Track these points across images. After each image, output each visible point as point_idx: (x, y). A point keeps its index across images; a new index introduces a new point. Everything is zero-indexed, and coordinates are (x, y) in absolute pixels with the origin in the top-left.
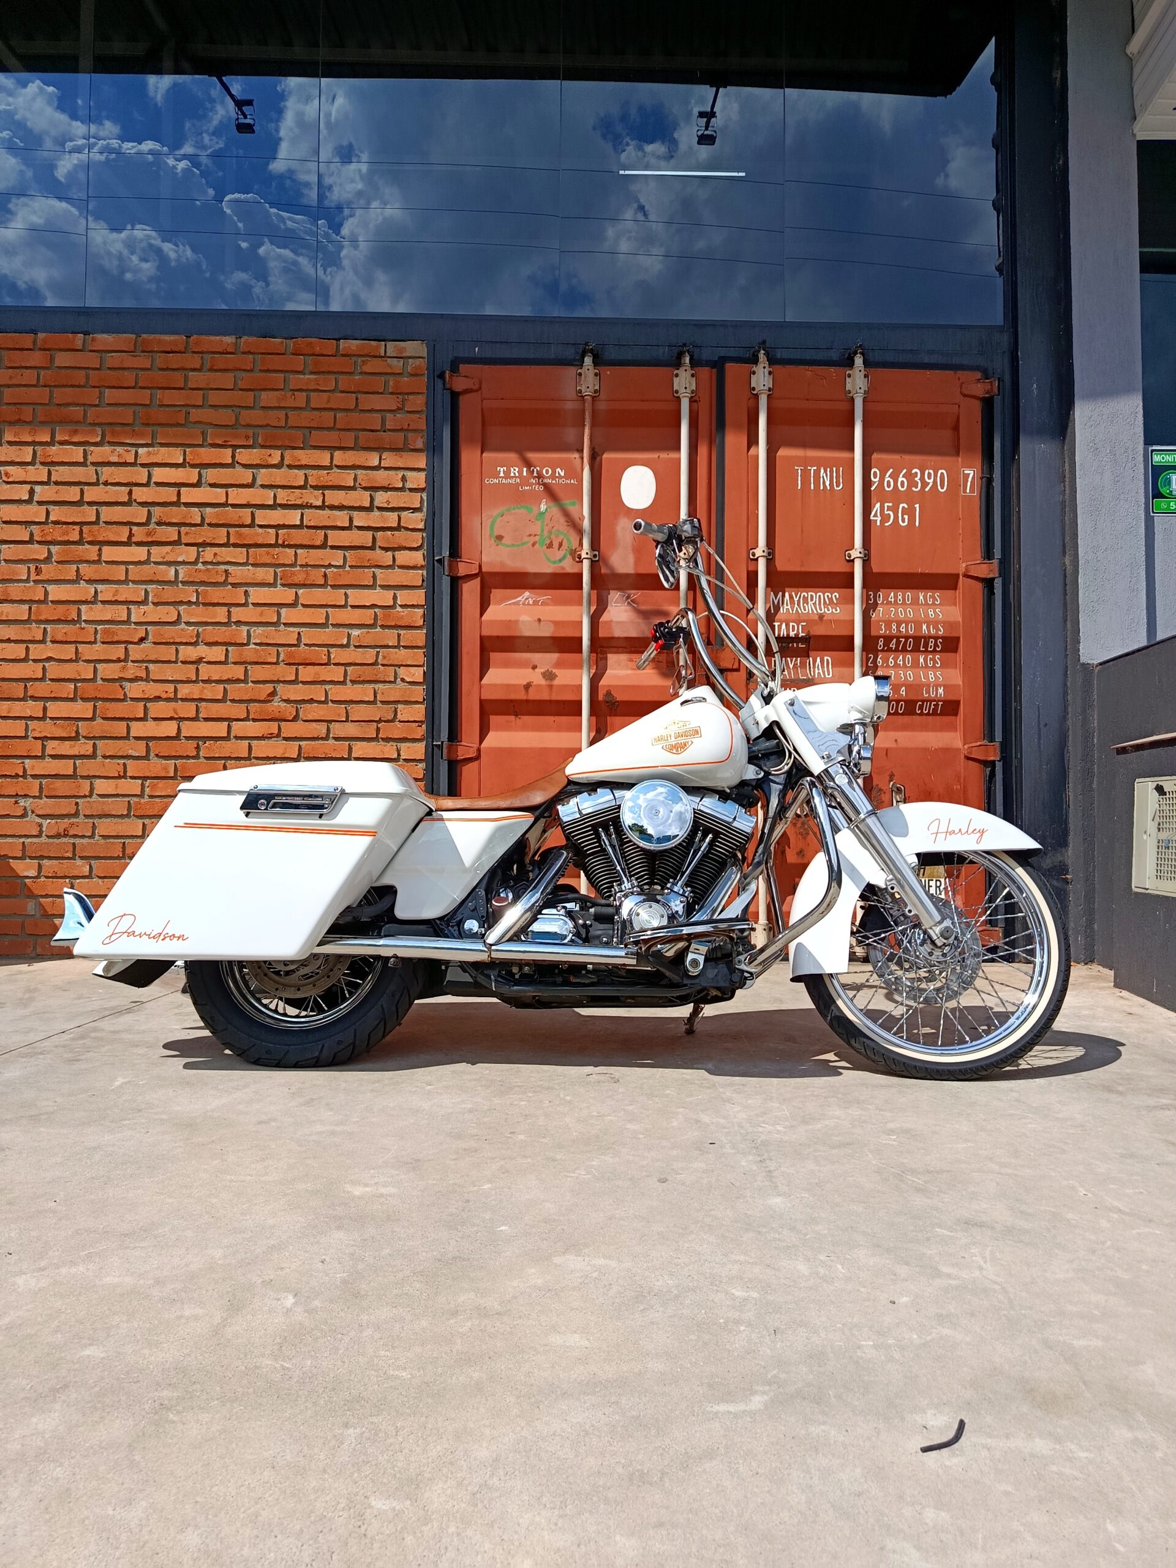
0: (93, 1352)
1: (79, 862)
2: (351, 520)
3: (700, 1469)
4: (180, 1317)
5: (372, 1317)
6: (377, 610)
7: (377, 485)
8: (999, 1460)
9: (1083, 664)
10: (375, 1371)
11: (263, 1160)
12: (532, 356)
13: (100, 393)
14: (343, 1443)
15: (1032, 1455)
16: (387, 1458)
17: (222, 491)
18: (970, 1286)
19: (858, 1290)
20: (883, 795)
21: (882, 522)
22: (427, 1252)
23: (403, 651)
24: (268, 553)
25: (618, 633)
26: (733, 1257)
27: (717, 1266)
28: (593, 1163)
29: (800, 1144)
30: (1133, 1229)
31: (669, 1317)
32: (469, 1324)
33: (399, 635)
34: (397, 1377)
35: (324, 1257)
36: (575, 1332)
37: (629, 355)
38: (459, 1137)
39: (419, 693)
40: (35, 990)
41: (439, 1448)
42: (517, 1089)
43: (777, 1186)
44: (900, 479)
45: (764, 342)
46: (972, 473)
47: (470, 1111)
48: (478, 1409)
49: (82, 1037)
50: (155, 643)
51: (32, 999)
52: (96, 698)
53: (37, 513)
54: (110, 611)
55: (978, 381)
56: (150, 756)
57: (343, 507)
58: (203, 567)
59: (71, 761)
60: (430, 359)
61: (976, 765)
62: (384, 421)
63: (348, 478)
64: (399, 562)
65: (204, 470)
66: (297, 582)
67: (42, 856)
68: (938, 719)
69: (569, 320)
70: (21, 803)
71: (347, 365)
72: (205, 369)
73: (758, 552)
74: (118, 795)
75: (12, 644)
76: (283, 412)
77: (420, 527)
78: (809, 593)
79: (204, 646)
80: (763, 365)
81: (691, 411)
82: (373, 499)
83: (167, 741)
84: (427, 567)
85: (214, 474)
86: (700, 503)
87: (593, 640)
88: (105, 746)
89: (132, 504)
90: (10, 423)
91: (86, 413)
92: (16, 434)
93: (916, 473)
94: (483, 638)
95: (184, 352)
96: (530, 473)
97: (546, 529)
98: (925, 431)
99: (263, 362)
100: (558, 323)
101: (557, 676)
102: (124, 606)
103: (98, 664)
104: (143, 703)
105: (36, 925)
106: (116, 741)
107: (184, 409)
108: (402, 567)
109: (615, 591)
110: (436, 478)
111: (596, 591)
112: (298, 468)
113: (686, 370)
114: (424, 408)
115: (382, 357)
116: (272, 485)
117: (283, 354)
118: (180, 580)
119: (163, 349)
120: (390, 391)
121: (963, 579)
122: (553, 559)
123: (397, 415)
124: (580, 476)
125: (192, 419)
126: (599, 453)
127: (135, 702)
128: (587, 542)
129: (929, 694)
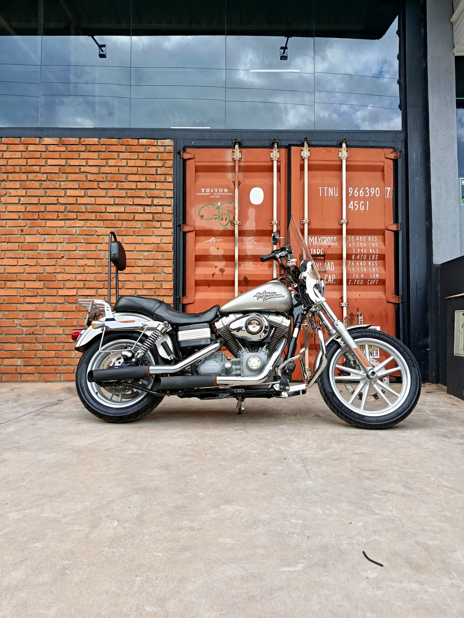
0: (38, 545)
1: (38, 345)
2: (144, 209)
3: (277, 595)
4: (72, 531)
5: (148, 531)
6: (154, 245)
7: (154, 196)
8: (397, 592)
9: (435, 264)
10: (149, 553)
11: (107, 465)
12: (215, 145)
13: (46, 161)
14: (135, 583)
15: (411, 590)
16: (152, 589)
17: (94, 199)
18: (386, 519)
19: (342, 520)
20: (354, 317)
21: (354, 208)
22: (170, 504)
23: (165, 261)
24: (112, 223)
25: (249, 253)
26: (292, 506)
27: (285, 510)
28: (237, 467)
29: (320, 459)
30: (453, 495)
31: (266, 531)
32: (186, 534)
33: (163, 255)
34: (157, 556)
35: (130, 506)
36: (228, 537)
37: (253, 144)
38: (184, 455)
39: (171, 277)
40: (21, 395)
41: (173, 585)
42: (208, 436)
43: (310, 477)
44: (361, 191)
45: (306, 138)
46: (389, 189)
47: (189, 445)
48: (189, 569)
49: (38, 415)
50: (67, 259)
51: (19, 399)
52: (45, 280)
53: (21, 208)
54: (50, 246)
55: (392, 152)
56: (66, 303)
57: (141, 205)
58: (86, 229)
59: (35, 305)
60: (175, 146)
61: (391, 305)
62: (157, 171)
63: (143, 193)
64: (163, 226)
65: (86, 191)
66: (123, 234)
67: (24, 342)
68: (376, 286)
69: (229, 130)
70: (16, 321)
71: (142, 149)
72: (87, 151)
73: (305, 221)
74: (53, 318)
75: (12, 259)
76: (117, 168)
77: (171, 212)
78: (325, 237)
79: (87, 260)
80: (306, 147)
81: (277, 166)
82: (152, 201)
83: (72, 297)
84: (174, 228)
85: (90, 192)
86: (281, 202)
87: (239, 256)
88: (48, 299)
89: (59, 204)
90: (11, 173)
91: (40, 169)
92: (13, 177)
93: (367, 189)
94: (196, 256)
95: (78, 145)
96: (214, 191)
97: (220, 213)
98: (371, 173)
99: (109, 148)
100: (225, 131)
101: (225, 270)
102: (55, 244)
103: (45, 267)
104: (63, 282)
105: (21, 369)
106: (52, 297)
107: (79, 167)
108: (164, 228)
109: (248, 237)
110: (177, 193)
111: (240, 237)
112: (123, 190)
113: (275, 149)
114: (173, 165)
115: (156, 146)
116: (113, 197)
117: (117, 145)
118: (77, 234)
119: (70, 143)
120: (159, 159)
121: (386, 231)
122: (223, 224)
123: (162, 169)
124: (234, 192)
125: (82, 171)
126: (241, 183)
127: (60, 282)
128: (237, 217)
129: (373, 277)
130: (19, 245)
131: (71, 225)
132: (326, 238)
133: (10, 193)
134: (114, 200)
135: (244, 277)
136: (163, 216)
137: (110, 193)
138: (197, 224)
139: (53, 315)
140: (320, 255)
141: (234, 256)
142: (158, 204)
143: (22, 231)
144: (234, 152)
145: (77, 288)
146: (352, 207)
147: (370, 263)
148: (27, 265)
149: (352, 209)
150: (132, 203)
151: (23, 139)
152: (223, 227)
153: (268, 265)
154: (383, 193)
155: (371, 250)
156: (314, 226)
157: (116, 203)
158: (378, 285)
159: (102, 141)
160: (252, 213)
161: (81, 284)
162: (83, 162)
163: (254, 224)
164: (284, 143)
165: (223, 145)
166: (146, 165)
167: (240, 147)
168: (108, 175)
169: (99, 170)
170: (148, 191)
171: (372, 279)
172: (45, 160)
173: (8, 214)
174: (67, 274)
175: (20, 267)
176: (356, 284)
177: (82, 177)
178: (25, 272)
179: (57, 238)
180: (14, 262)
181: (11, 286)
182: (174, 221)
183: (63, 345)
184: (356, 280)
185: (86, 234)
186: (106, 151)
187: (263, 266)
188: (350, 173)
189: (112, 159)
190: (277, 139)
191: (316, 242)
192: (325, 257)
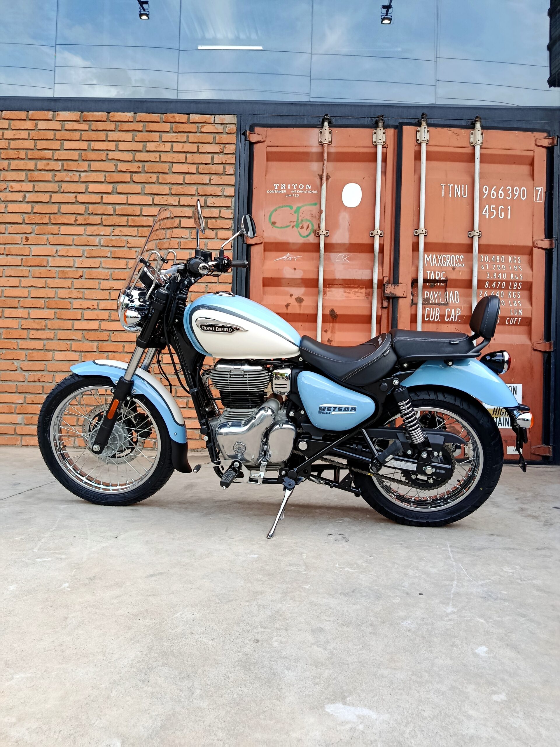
7: (208, 194)
12: (294, 123)
13: (61, 143)
21: (490, 216)
23: (221, 285)
25: (338, 276)
37: (348, 123)
45: (424, 114)
46: (540, 190)
50: (87, 279)
52: (56, 308)
53: (27, 208)
54: (64, 262)
55: (545, 138)
56: (84, 340)
57: (190, 206)
58: (114, 238)
59: (42, 342)
60: (238, 125)
61: (539, 355)
62: (212, 158)
63: (192, 190)
64: (219, 236)
65: (115, 185)
67: (26, 392)
68: (518, 327)
69: (315, 103)
70: (16, 364)
71: (192, 128)
72: (117, 130)
73: (420, 231)
74: (66, 360)
75: (12, 278)
76: (158, 154)
77: (231, 217)
78: (447, 255)
80: (424, 127)
81: (382, 152)
83: (93, 332)
85: (120, 188)
86: (386, 205)
87: (324, 280)
88: (61, 334)
89: (77, 203)
90: (13, 159)
91: (53, 154)
92: (17, 165)
93: (509, 189)
94: (264, 278)
95: (106, 121)
96: (292, 187)
97: (300, 218)
98: (514, 166)
99: (148, 126)
100: (309, 104)
101: (303, 300)
102: (72, 258)
103: (57, 290)
104: (81, 311)
105: (22, 429)
106: (66, 331)
107: (105, 152)
108: (221, 239)
109: (338, 253)
110: (240, 190)
111: (326, 253)
112: (165, 184)
113: (380, 130)
114: (235, 151)
115: (212, 123)
116: (151, 194)
117: (159, 122)
118: (102, 245)
119: (95, 120)
120: (216, 142)
121: (534, 249)
122: (303, 235)
123: (220, 155)
124: (320, 189)
125: (109, 158)
126: (331, 176)
127: (76, 311)
128: (323, 225)
129: (514, 313)
130: (22, 259)
131: (93, 233)
132: (448, 257)
133: (12, 187)
134: (153, 199)
135: (330, 309)
136: (220, 223)
137: (148, 189)
138: (266, 235)
139: (66, 355)
140: (439, 281)
141: (317, 280)
142: (212, 205)
143: (27, 239)
144: (321, 133)
145: (100, 320)
146: (487, 214)
147: (509, 294)
148: (33, 286)
149: (487, 217)
150: (177, 204)
151: (30, 112)
152: (302, 238)
153: (365, 293)
154: (532, 194)
155: (512, 276)
156: (432, 239)
157: (155, 203)
158: (520, 325)
159: (139, 116)
160: (344, 219)
161: (105, 315)
162: (112, 146)
163: (347, 235)
164: (391, 122)
165: (306, 122)
166: (198, 150)
167: (330, 127)
168: (146, 164)
169: (134, 157)
170: (200, 187)
171: (512, 317)
172: (60, 141)
173: (8, 216)
174: (86, 301)
175: (23, 289)
177: (110, 166)
178: (29, 297)
179: (73, 250)
180: (14, 282)
181: (10, 315)
182: (234, 230)
185: (113, 245)
186: (144, 130)
187: (357, 294)
188: (486, 165)
189: (151, 141)
190: (382, 116)
191: (434, 262)
192: (447, 283)
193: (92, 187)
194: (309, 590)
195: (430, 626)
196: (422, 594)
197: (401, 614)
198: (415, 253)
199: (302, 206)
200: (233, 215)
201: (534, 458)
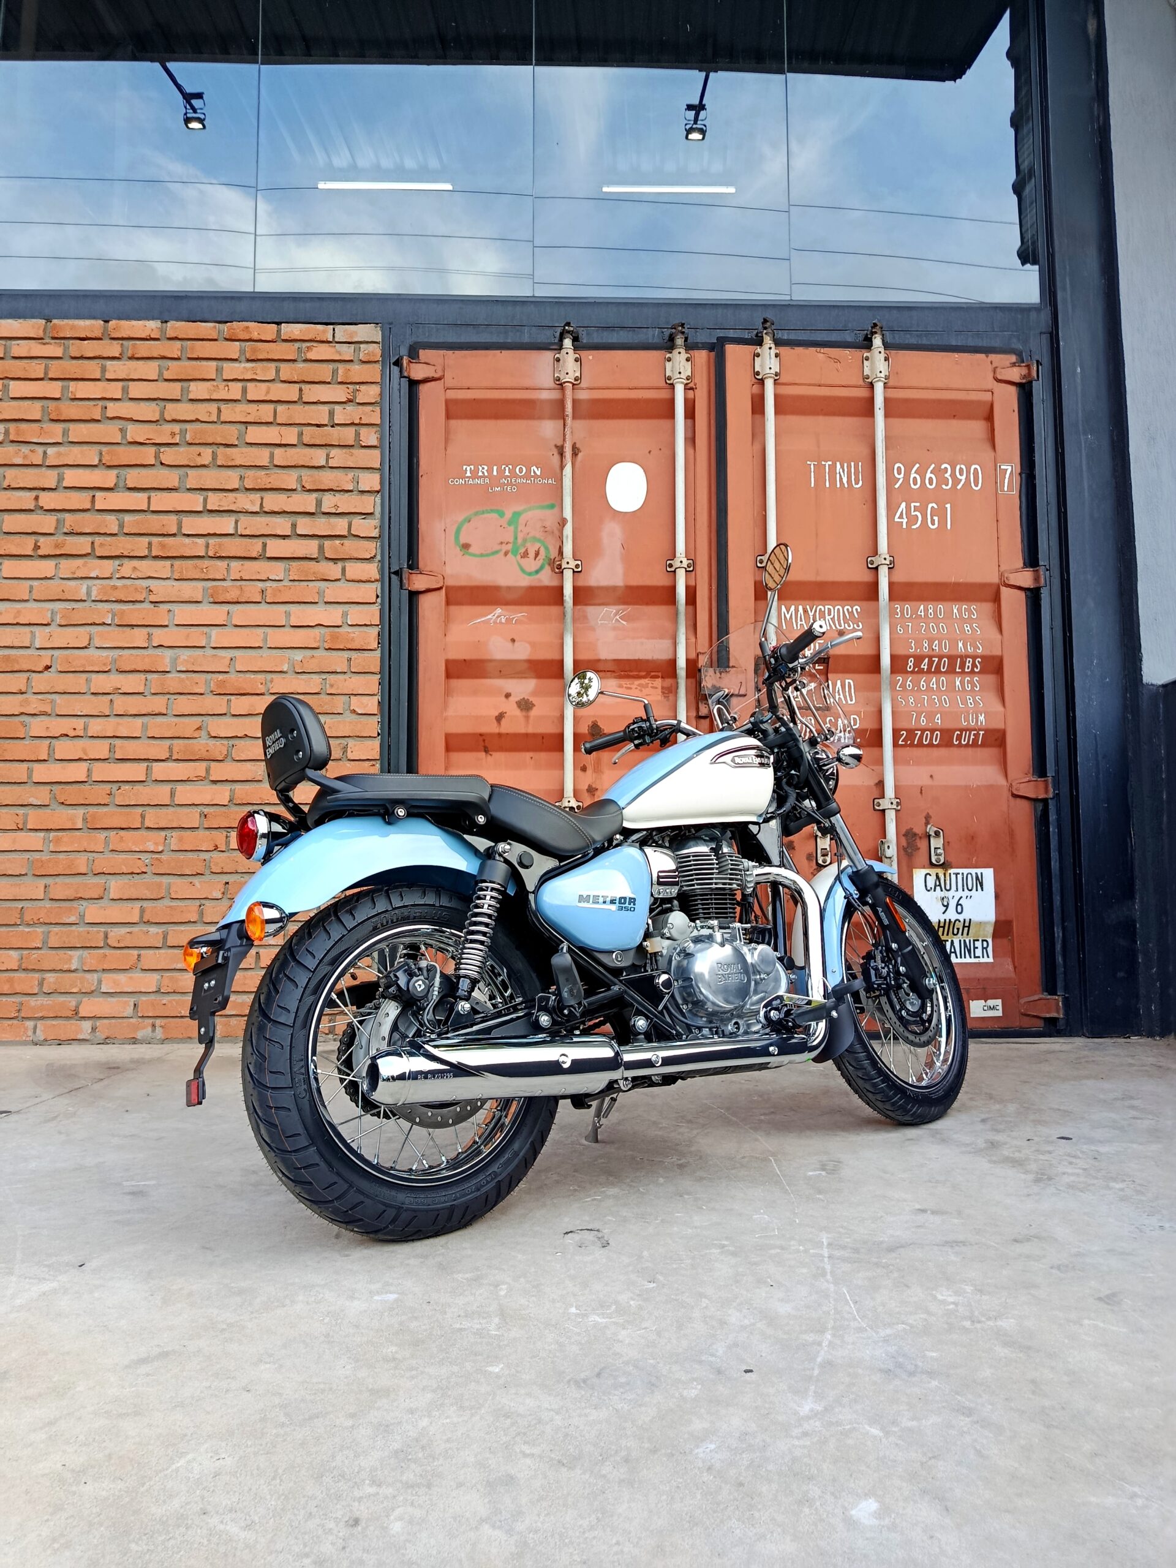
2: (294, 526)
6: (323, 630)
7: (323, 488)
9: (1147, 685)
12: (502, 340)
13: (4, 386)
17: (143, 496)
20: (918, 841)
21: (909, 523)
23: (355, 679)
24: (196, 567)
25: (605, 654)
33: (349, 660)
37: (614, 340)
39: (373, 726)
44: (929, 475)
45: (769, 321)
46: (1010, 469)
50: (61, 672)
54: (10, 636)
55: (1014, 365)
56: (54, 805)
57: (284, 512)
58: (119, 583)
60: (385, 345)
61: (1025, 804)
62: (331, 414)
63: (290, 479)
64: (349, 575)
65: (123, 472)
66: (229, 599)
68: (979, 750)
69: (544, 300)
71: (289, 351)
72: (125, 358)
74: (15, 851)
76: (213, 407)
77: (373, 535)
78: (827, 607)
79: (122, 676)
80: (768, 346)
81: (686, 400)
82: (319, 503)
83: (74, 786)
84: (382, 580)
85: (133, 477)
86: (697, 505)
87: (576, 660)
89: (39, 512)
93: (946, 468)
94: (447, 662)
95: (100, 339)
96: (501, 472)
97: (520, 536)
98: (954, 423)
99: (192, 349)
100: (532, 302)
101: (534, 705)
102: (27, 629)
104: (47, 741)
106: (15, 787)
107: (100, 403)
108: (353, 581)
109: (602, 607)
110: (392, 479)
111: (579, 607)
112: (231, 469)
113: (679, 353)
114: (379, 399)
115: (330, 342)
116: (201, 489)
117: (216, 340)
118: (93, 598)
119: (78, 336)
120: (339, 380)
121: (1003, 589)
122: (528, 570)
123: (348, 408)
124: (559, 475)
125: (109, 415)
126: (581, 449)
127: (38, 741)
128: (568, 549)
129: (969, 722)
131: (74, 573)
132: (829, 610)
134: (205, 500)
135: (590, 724)
136: (351, 547)
137: (194, 478)
138: (449, 570)
139: (14, 841)
141: (561, 662)
142: (333, 511)
144: (558, 360)
145: (90, 760)
146: (905, 521)
147: (958, 683)
149: (904, 526)
150: (257, 509)
152: (527, 577)
153: (663, 688)
154: (995, 478)
155: (960, 645)
156: (795, 575)
157: (209, 507)
158: (983, 745)
159: (172, 327)
160: (612, 536)
161: (100, 749)
162: (115, 390)
163: (619, 569)
164: (702, 337)
165: (526, 339)
166: (301, 397)
167: (576, 348)
168: (188, 426)
169: (162, 413)
170: (304, 472)
171: (966, 730)
174: (59, 719)
176: (920, 745)
177: (109, 432)
179: (31, 612)
182: (381, 561)
183: (43, 932)
184: (919, 733)
185: (119, 598)
186: (184, 357)
187: (646, 691)
188: (895, 422)
189: (199, 380)
190: (683, 325)
191: (801, 620)
192: (828, 663)
193: (72, 477)
194: (498, 1376)
195: (758, 1454)
196: (751, 1371)
197: (698, 1425)
198: (761, 603)
199: (525, 511)
200: (377, 530)
201: (1027, 1023)
